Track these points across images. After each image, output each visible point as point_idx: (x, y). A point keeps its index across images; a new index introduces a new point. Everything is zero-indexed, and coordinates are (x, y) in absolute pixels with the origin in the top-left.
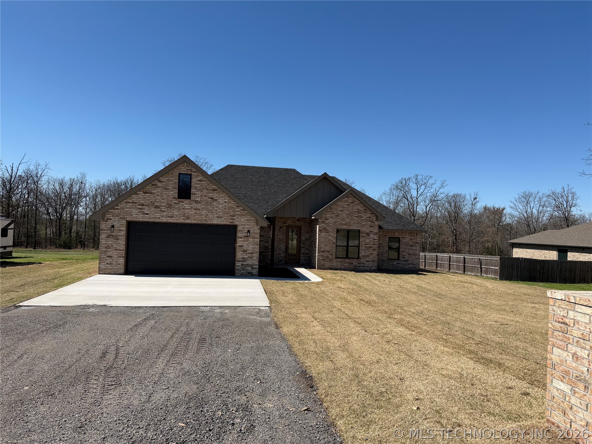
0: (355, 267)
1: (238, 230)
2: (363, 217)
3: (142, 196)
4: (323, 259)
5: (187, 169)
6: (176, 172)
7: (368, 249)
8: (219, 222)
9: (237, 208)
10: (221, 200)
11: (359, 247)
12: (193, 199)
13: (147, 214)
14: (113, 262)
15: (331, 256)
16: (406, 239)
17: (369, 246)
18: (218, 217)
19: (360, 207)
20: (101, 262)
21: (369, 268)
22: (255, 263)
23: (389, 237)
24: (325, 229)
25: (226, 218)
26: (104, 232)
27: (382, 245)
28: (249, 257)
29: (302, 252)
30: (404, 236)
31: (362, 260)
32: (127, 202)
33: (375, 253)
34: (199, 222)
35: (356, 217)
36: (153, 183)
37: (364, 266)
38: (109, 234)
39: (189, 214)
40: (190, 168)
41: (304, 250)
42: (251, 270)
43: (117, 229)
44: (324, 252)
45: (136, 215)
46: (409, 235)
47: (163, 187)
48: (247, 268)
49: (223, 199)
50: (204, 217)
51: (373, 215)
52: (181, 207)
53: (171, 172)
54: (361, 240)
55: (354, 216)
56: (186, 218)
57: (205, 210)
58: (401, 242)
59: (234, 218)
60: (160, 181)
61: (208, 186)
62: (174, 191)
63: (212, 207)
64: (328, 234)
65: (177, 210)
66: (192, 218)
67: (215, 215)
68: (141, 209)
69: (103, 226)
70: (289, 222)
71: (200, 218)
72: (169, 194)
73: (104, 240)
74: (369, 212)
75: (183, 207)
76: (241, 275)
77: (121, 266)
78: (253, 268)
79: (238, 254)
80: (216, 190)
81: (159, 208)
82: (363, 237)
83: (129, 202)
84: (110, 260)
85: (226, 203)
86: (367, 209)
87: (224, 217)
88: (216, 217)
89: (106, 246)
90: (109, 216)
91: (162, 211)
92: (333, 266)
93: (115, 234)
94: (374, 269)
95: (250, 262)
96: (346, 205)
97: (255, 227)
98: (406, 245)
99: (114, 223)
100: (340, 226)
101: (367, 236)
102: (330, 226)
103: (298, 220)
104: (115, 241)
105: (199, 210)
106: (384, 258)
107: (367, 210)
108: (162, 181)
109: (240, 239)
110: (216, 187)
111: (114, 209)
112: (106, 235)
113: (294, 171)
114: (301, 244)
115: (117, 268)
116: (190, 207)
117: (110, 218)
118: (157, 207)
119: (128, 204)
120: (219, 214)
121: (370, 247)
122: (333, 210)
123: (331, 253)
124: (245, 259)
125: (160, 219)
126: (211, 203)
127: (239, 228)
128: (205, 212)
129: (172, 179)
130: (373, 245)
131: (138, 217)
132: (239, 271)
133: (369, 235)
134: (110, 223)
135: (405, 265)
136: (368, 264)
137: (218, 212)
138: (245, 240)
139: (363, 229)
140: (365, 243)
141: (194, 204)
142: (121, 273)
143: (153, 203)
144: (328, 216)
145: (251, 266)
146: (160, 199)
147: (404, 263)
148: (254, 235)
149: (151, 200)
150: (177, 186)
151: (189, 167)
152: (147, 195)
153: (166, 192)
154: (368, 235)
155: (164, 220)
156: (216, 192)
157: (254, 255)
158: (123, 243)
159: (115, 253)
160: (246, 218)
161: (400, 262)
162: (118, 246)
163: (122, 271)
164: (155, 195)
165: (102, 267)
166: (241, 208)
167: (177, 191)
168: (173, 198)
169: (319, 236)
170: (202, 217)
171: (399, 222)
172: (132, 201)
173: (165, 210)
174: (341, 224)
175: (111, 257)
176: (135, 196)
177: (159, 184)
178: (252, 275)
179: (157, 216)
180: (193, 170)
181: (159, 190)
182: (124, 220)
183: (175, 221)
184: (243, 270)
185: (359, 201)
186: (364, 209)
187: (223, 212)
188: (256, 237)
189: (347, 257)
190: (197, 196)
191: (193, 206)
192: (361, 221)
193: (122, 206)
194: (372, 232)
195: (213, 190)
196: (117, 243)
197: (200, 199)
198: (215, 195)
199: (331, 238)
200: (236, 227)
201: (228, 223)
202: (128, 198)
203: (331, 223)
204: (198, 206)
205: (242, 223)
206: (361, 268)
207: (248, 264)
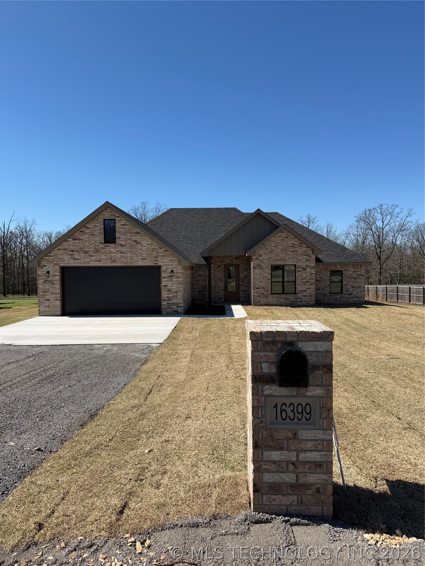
0: (291, 303)
1: (162, 270)
2: (298, 252)
3: (72, 243)
4: (258, 295)
5: (111, 215)
6: (101, 218)
7: (305, 284)
8: (144, 264)
9: (159, 249)
10: (144, 243)
11: (295, 282)
12: (118, 243)
13: (78, 259)
14: (51, 305)
15: (266, 292)
16: (349, 272)
17: (306, 280)
18: (142, 259)
19: (295, 242)
20: (40, 305)
21: (306, 303)
22: (180, 302)
23: (331, 271)
24: (259, 266)
25: (150, 259)
26: (41, 278)
27: (323, 279)
28: (174, 296)
29: (241, 289)
30: (347, 269)
31: (299, 295)
32: (59, 249)
33: (313, 287)
34: (125, 265)
35: (291, 252)
36: (80, 230)
37: (302, 301)
38: (45, 279)
39: (115, 258)
40: (113, 214)
41: (242, 288)
42: (177, 308)
43: (52, 274)
44: (259, 288)
45: (68, 261)
46: (352, 268)
47: (90, 233)
48: (173, 307)
49: (146, 241)
50: (129, 259)
51: (309, 249)
52: (108, 251)
53: (96, 218)
54: (297, 275)
55: (289, 250)
56: (113, 261)
57: (130, 253)
58: (343, 275)
59: (157, 259)
60: (87, 228)
61: (131, 230)
62: (101, 237)
63: (137, 249)
64: (262, 270)
65: (104, 254)
66: (118, 261)
67: (139, 257)
68: (72, 255)
69: (40, 272)
70: (227, 261)
71: (126, 261)
72: (96, 240)
73: (42, 285)
74: (305, 246)
75: (110, 251)
76: (167, 313)
77: (58, 308)
78: (178, 307)
79: (163, 294)
80: (139, 233)
81: (87, 253)
82: (299, 272)
83: (61, 249)
84: (48, 303)
85: (149, 245)
86: (302, 242)
87: (148, 259)
88: (140, 259)
89: (44, 290)
90: (44, 262)
91: (91, 256)
92: (269, 302)
93: (51, 279)
94: (312, 304)
95: (175, 301)
96: (280, 240)
97: (178, 267)
98: (350, 277)
99: (49, 269)
100: (275, 262)
101: (304, 271)
102: (264, 262)
103: (236, 258)
104: (51, 285)
105: (124, 253)
106: (326, 293)
107: (302, 244)
108: (89, 228)
109: (165, 279)
110: (138, 230)
111: (48, 256)
112: (42, 280)
113: (235, 210)
114: (240, 282)
115: (54, 310)
116: (116, 251)
117: (45, 264)
118: (85, 252)
119: (60, 251)
120: (143, 256)
121: (307, 282)
122: (267, 247)
123: (266, 290)
124: (170, 298)
125: (89, 263)
126: (135, 246)
127: (163, 269)
128: (130, 254)
129: (97, 225)
130: (310, 279)
131: (70, 263)
132: (165, 310)
133: (306, 270)
134: (46, 269)
135: (349, 299)
136: (305, 299)
137: (142, 254)
138: (169, 280)
139: (299, 264)
140: (301, 278)
141: (120, 248)
142: (58, 314)
143: (82, 249)
144: (262, 252)
145: (177, 304)
146: (88, 245)
147: (347, 296)
148: (177, 275)
149: (80, 246)
150: (103, 232)
151: (112, 212)
152: (76, 241)
153: (93, 238)
154: (304, 269)
155: (93, 264)
156: (139, 235)
157: (178, 294)
158: (58, 287)
159: (51, 297)
160: (169, 259)
161: (343, 296)
162: (54, 290)
163: (59, 313)
164: (83, 241)
165: (41, 310)
166: (164, 249)
167: (103, 236)
168: (100, 243)
169: (253, 273)
170: (128, 259)
171: (341, 254)
172: (63, 248)
173: (93, 255)
174: (276, 260)
175: (48, 300)
176: (66, 243)
177: (87, 231)
178: (177, 313)
179: (86, 261)
180: (116, 215)
181: (86, 236)
182: (57, 266)
183: (103, 265)
184: (169, 308)
185: (293, 235)
186: (299, 244)
187: (146, 254)
188: (180, 276)
189: (283, 293)
190: (121, 240)
191: (118, 249)
192: (297, 256)
193: (55, 253)
194: (309, 266)
195: (136, 233)
196: (53, 288)
197: (124, 243)
198: (138, 238)
199: (266, 275)
200: (159, 267)
201: (153, 265)
202: (59, 245)
203: (265, 260)
204: (123, 249)
205: (165, 264)
206: (299, 303)
207: (173, 303)
